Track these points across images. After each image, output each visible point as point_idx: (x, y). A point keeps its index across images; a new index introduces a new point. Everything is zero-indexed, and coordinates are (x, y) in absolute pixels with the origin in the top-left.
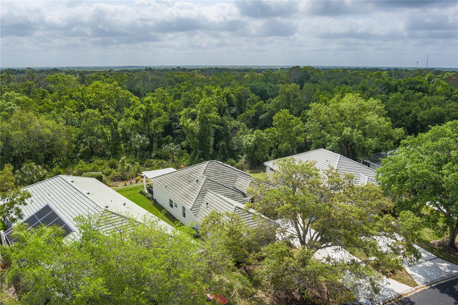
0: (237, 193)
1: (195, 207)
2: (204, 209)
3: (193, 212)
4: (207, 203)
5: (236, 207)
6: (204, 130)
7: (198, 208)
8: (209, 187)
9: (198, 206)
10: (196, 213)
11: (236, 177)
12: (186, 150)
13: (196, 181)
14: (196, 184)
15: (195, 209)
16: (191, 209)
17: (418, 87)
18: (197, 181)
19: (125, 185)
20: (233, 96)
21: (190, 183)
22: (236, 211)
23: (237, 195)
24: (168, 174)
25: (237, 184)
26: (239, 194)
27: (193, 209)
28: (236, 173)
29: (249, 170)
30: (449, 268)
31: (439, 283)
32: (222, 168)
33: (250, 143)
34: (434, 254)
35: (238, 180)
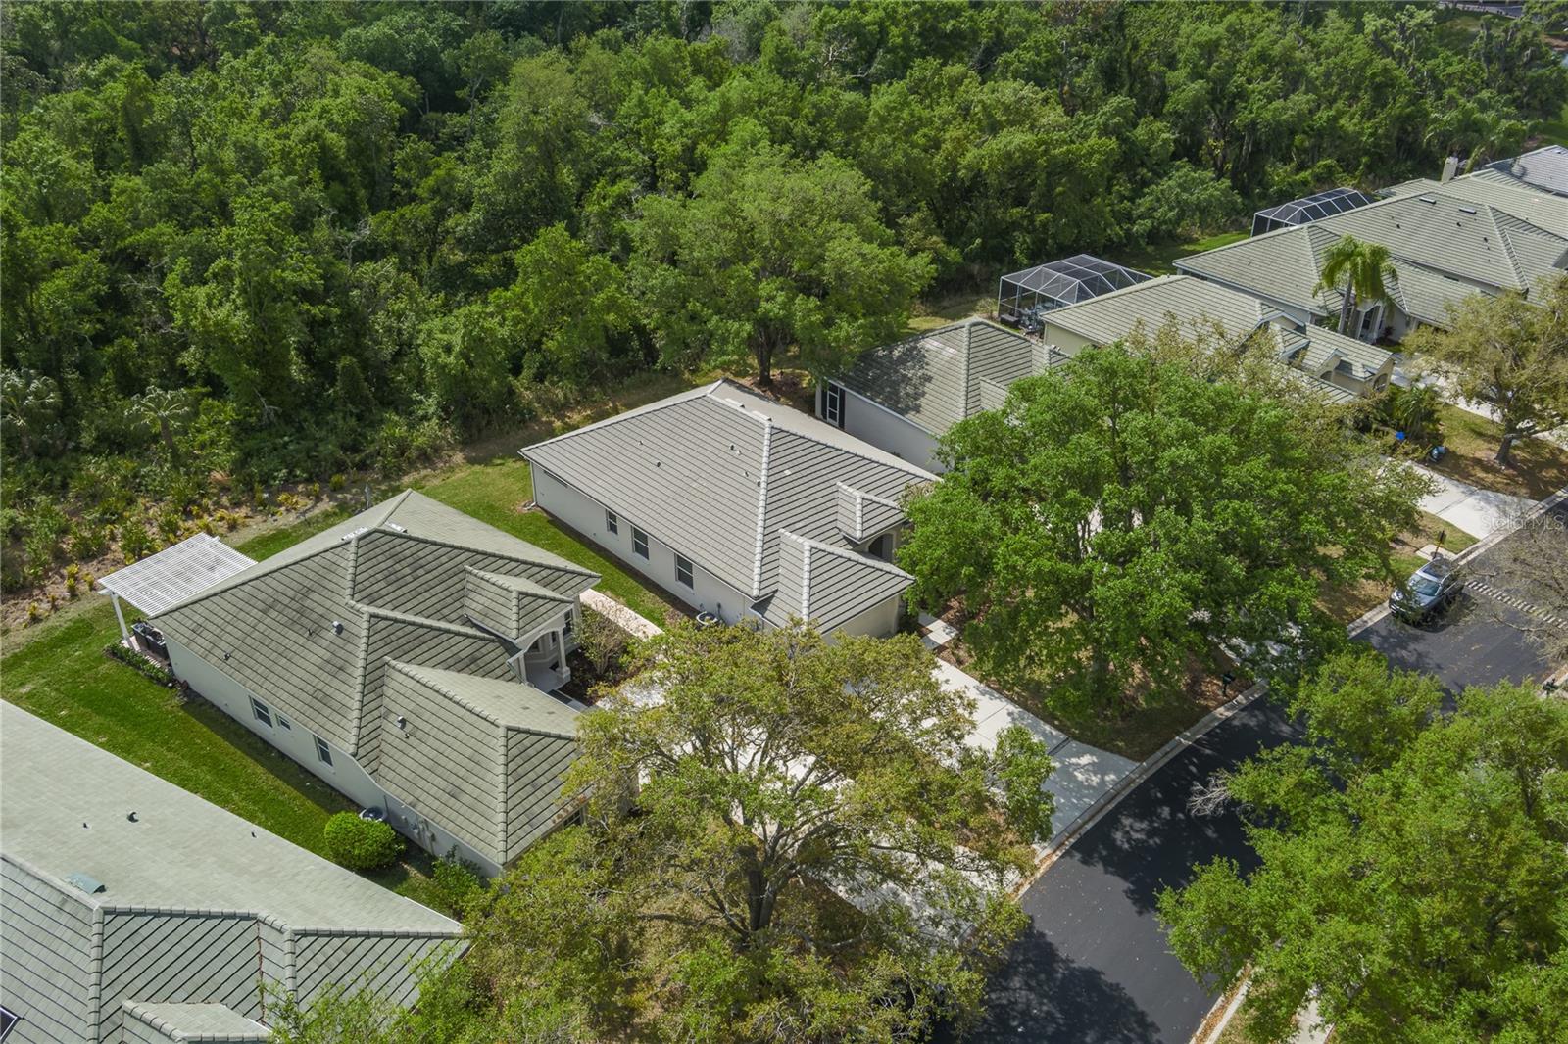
0: (481, 643)
1: (365, 740)
2: (397, 742)
3: (365, 761)
4: (403, 722)
5: (509, 729)
6: (268, 330)
7: (375, 743)
8: (387, 649)
9: (374, 734)
10: (374, 765)
11: (461, 575)
12: (204, 386)
13: (334, 630)
14: (339, 641)
15: (368, 748)
16: (354, 755)
17: (949, 28)
18: (340, 629)
19: (35, 619)
20: (332, 137)
21: (316, 638)
22: (511, 743)
23: (484, 651)
24: (215, 595)
25: (474, 606)
26: (491, 646)
27: (361, 752)
28: (458, 560)
29: (461, 451)
30: (1096, 768)
31: (1083, 832)
32: (407, 553)
33: (451, 360)
34: (1056, 727)
35: (470, 586)
